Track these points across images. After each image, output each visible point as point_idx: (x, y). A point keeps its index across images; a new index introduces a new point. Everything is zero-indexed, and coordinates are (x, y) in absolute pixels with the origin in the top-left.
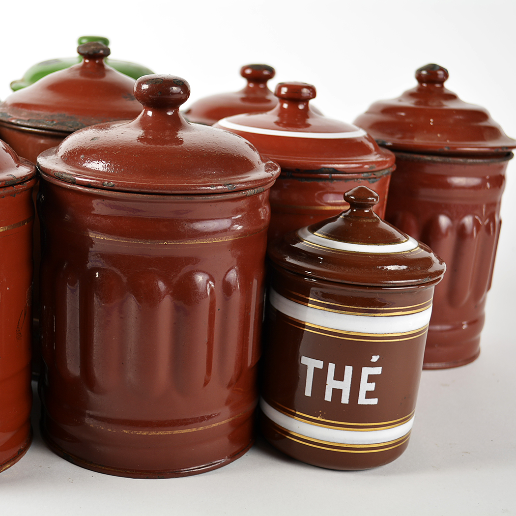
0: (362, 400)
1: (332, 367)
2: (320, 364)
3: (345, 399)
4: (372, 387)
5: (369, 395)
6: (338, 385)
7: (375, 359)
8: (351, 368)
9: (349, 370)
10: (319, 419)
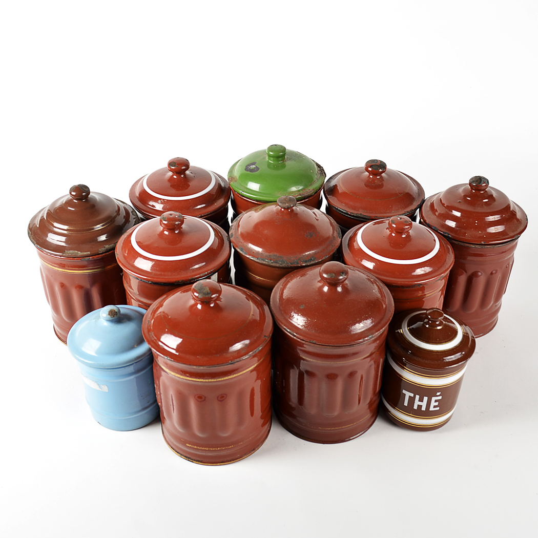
0: (432, 409)
1: (417, 397)
2: (412, 395)
3: (424, 409)
4: (437, 404)
5: (435, 407)
6: (420, 403)
7: (438, 394)
8: (427, 398)
9: (426, 399)
10: (411, 415)
